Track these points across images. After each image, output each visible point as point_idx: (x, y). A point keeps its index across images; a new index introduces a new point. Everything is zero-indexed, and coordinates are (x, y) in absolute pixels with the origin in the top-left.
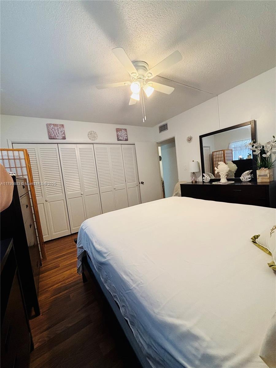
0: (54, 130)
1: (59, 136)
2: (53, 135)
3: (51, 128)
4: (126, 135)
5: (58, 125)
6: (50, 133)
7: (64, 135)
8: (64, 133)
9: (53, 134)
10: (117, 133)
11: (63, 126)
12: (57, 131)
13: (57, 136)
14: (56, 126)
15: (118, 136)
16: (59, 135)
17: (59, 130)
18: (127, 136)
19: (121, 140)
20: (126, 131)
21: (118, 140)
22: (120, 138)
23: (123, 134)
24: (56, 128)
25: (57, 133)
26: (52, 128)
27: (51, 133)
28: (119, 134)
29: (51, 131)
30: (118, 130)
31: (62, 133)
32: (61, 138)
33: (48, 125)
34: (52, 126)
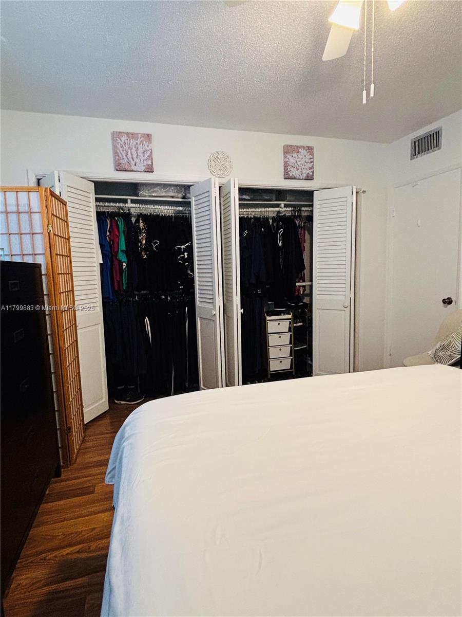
0: (126, 147)
1: (137, 164)
2: (124, 162)
3: (122, 143)
4: (311, 165)
5: (138, 134)
6: (118, 156)
7: (149, 162)
8: (150, 157)
9: (125, 157)
10: (285, 157)
11: (148, 137)
12: (134, 150)
13: (134, 164)
14: (133, 138)
15: (286, 166)
16: (138, 161)
17: (140, 147)
18: (312, 168)
19: (295, 178)
20: (312, 154)
21: (285, 178)
22: (293, 173)
23: (302, 162)
24: (133, 142)
25: (135, 157)
26: (124, 143)
27: (120, 155)
28: (292, 161)
29: (121, 149)
30: (288, 150)
31: (146, 156)
32: (143, 168)
33: (116, 135)
34: (124, 138)
